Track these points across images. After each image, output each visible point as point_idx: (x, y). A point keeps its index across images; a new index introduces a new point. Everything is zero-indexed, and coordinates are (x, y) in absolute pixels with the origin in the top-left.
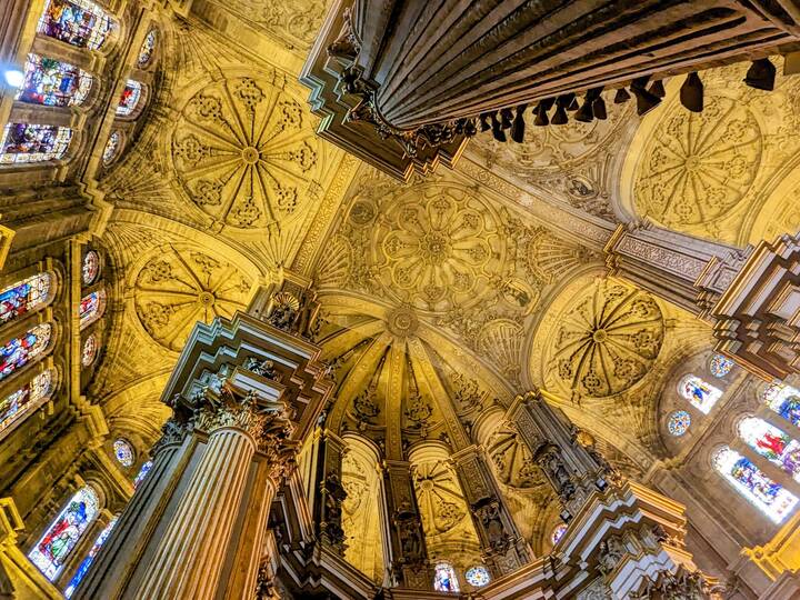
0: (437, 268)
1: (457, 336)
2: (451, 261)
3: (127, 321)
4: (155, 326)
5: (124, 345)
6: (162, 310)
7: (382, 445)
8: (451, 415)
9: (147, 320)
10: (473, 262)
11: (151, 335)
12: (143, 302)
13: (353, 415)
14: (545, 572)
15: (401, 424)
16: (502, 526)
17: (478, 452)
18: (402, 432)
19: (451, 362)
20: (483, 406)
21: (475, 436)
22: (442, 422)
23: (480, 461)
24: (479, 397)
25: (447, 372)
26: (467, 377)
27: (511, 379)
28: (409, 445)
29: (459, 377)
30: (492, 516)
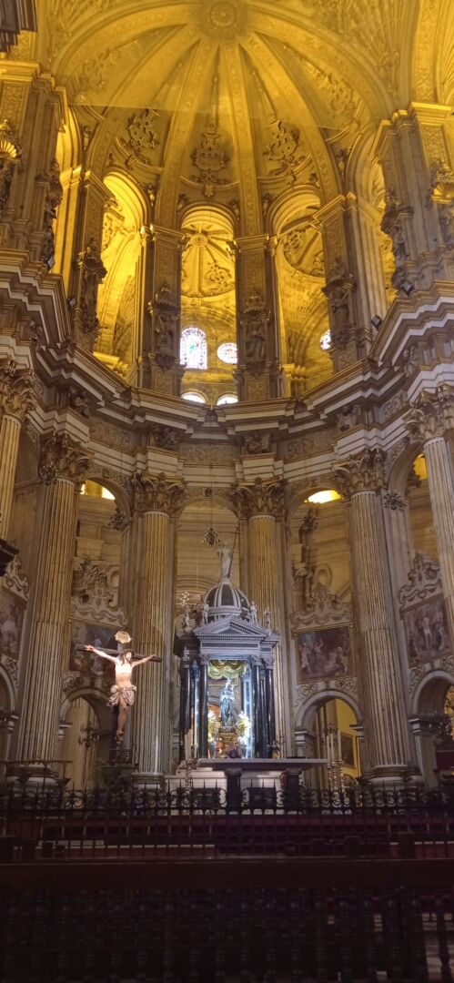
1: (310, 12)
7: (237, 211)
8: (318, 143)
13: (192, 178)
14: (364, 374)
15: (258, 172)
16: (348, 314)
17: (345, 204)
18: (260, 184)
19: (310, 56)
20: (359, 123)
21: (352, 172)
22: (309, 156)
23: (347, 216)
24: (355, 108)
25: (310, 71)
26: (336, 76)
27: (386, 80)
28: (270, 202)
29: (326, 79)
30: (339, 302)
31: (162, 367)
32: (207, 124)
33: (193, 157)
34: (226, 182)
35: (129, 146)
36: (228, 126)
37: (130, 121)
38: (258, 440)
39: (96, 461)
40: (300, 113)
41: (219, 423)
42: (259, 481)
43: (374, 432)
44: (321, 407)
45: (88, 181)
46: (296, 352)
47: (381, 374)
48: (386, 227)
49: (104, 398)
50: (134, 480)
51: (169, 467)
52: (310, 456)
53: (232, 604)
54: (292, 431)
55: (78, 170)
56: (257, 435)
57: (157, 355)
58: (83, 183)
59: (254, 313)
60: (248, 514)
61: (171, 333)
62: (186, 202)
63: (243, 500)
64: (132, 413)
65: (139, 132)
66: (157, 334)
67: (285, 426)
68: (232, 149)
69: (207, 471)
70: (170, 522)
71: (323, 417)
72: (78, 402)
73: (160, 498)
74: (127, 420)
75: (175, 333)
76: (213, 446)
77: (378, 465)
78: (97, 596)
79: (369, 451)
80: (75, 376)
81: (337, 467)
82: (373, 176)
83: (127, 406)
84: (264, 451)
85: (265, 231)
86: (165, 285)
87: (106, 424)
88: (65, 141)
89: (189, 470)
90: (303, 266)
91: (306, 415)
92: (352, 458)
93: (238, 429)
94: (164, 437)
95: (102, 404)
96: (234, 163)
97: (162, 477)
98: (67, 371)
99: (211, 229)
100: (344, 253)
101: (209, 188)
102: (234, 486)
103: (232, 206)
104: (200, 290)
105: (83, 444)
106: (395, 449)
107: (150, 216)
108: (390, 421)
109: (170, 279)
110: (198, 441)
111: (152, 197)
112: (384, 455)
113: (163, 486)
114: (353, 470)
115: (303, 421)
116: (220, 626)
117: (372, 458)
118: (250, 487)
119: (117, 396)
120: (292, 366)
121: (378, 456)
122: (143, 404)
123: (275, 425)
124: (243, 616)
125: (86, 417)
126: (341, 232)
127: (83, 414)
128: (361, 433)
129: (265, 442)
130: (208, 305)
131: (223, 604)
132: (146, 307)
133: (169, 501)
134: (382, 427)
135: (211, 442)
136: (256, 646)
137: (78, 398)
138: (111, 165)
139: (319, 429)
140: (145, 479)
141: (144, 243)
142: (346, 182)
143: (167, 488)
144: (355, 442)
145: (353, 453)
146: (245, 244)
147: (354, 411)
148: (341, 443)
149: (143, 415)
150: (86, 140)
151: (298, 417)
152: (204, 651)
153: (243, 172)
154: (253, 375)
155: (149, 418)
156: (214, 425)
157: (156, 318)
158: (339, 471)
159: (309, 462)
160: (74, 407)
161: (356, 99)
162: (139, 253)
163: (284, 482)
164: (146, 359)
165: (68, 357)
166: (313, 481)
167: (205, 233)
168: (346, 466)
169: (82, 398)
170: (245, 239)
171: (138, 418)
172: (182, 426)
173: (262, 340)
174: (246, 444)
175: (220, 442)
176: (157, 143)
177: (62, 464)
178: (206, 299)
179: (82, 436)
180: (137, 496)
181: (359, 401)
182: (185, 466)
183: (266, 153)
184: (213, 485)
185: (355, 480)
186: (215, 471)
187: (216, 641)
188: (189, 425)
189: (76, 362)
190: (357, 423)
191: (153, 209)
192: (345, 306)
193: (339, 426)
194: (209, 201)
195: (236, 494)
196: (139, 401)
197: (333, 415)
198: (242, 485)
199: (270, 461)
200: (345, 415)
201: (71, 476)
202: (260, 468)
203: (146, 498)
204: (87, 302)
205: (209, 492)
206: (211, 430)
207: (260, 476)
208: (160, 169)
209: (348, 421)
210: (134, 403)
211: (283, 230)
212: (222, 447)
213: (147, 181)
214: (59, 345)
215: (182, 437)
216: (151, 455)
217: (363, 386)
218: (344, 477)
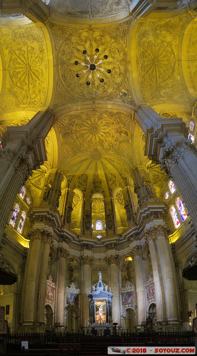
0: (99, 134)
1: (113, 153)
2: (102, 131)
3: (33, 188)
4: (39, 186)
5: (35, 194)
6: (38, 182)
8: (120, 177)
9: (36, 186)
10: (108, 128)
11: (39, 189)
12: (33, 182)
13: (94, 187)
14: (135, 227)
15: (108, 185)
16: (130, 213)
17: (127, 189)
18: (109, 187)
19: (115, 161)
20: (127, 172)
21: (128, 182)
22: (118, 180)
23: (128, 191)
24: (126, 169)
25: (116, 164)
26: (121, 164)
27: (131, 162)
28: (111, 190)
29: (119, 165)
30: (128, 210)
31: (87, 230)
32: (96, 176)
33: (93, 183)
34: (101, 187)
35: (79, 183)
36: (100, 176)
37: (79, 178)
38: (111, 245)
39: (71, 253)
40: (114, 171)
41: (101, 242)
42: (112, 256)
43: (138, 241)
44: (126, 236)
45: (69, 191)
46: (123, 224)
47: (139, 226)
48: (135, 192)
49: (72, 238)
50: (81, 258)
51: (89, 254)
52: (124, 249)
53: (101, 287)
54: (119, 242)
55: (67, 188)
56: (111, 244)
57: (86, 227)
58: (68, 191)
59: (109, 215)
60: (109, 264)
61: (89, 222)
62: (92, 192)
63: (108, 261)
64: (80, 241)
65: (81, 180)
66: (86, 222)
67: (118, 241)
68: (102, 181)
69: (99, 254)
70: (90, 267)
71: (126, 238)
72: (66, 240)
73: (87, 261)
74: (78, 243)
75: (90, 222)
76: (100, 248)
77: (140, 249)
78: (72, 286)
79: (137, 246)
80: (65, 234)
81: (130, 251)
82: (131, 182)
83: (78, 240)
84: (113, 248)
85: (110, 196)
86: (88, 211)
87: (74, 244)
88: (64, 184)
89: (94, 254)
90: (123, 203)
91: (123, 238)
92: (134, 248)
93: (106, 243)
94: (87, 246)
95: (72, 239)
96: (102, 183)
97: (87, 256)
98: (63, 232)
99: (101, 198)
100: (128, 199)
101: (97, 189)
102: (106, 257)
103: (103, 192)
104: (100, 212)
105: (67, 250)
106: (143, 245)
107: (84, 196)
108: (142, 238)
109: (89, 210)
110: (97, 247)
111: (84, 192)
112: (141, 247)
113: (88, 259)
114: (134, 251)
115: (122, 240)
116: (97, 292)
117: (138, 247)
118: (110, 257)
119: (76, 237)
120: (123, 227)
121: (140, 247)
122: (82, 239)
123: (115, 241)
124: (104, 290)
125: (68, 243)
126: (127, 194)
127: (67, 242)
128: (135, 242)
129: (113, 246)
130: (102, 215)
131: (99, 287)
132: (83, 216)
133: (89, 262)
134: (140, 240)
135: (100, 247)
136: (107, 297)
137: (66, 239)
138: (75, 187)
139: (126, 241)
140: (83, 257)
141: (83, 202)
142: (127, 184)
143: (89, 259)
144: (134, 244)
145: (134, 247)
146: (106, 200)
147: (133, 236)
148: (131, 245)
149: (82, 242)
150: (69, 182)
151: (120, 239)
152: (94, 298)
153: (104, 185)
154: (109, 229)
155: (84, 242)
156: (100, 242)
157: (86, 218)
158: (131, 252)
159: (123, 250)
160: (65, 241)
161: (126, 167)
162: (82, 204)
163: (118, 256)
164: (83, 228)
165: (63, 229)
166: (125, 255)
167: (99, 199)
168: (132, 250)
169: (67, 238)
170: (106, 199)
171: (81, 242)
172: (92, 243)
173: (111, 221)
174: (108, 247)
175: (102, 247)
176: (85, 181)
177: (62, 255)
178: (101, 214)
179: (67, 247)
180: (82, 261)
181: (135, 234)
182: (93, 253)
183: (109, 180)
184: (101, 258)
185: (135, 254)
186: (101, 254)
187: (96, 296)
188: (94, 243)
189: (65, 230)
190: (134, 239)
191: (85, 195)
192: (129, 211)
193: (130, 240)
194: (98, 192)
195: (106, 259)
196: (81, 238)
197: (129, 238)
198: (108, 257)
199: (114, 250)
200: (131, 237)
201: (64, 258)
202: (112, 252)
203: (84, 262)
204: (68, 216)
205: (100, 259)
206: (100, 244)
207: (112, 254)
208: (86, 187)
209: (132, 239)
210: (80, 239)
211: (116, 196)
212: (103, 248)
213: (83, 189)
214: (60, 226)
215: (92, 246)
216: (84, 251)
217: (135, 230)
218: (132, 253)
